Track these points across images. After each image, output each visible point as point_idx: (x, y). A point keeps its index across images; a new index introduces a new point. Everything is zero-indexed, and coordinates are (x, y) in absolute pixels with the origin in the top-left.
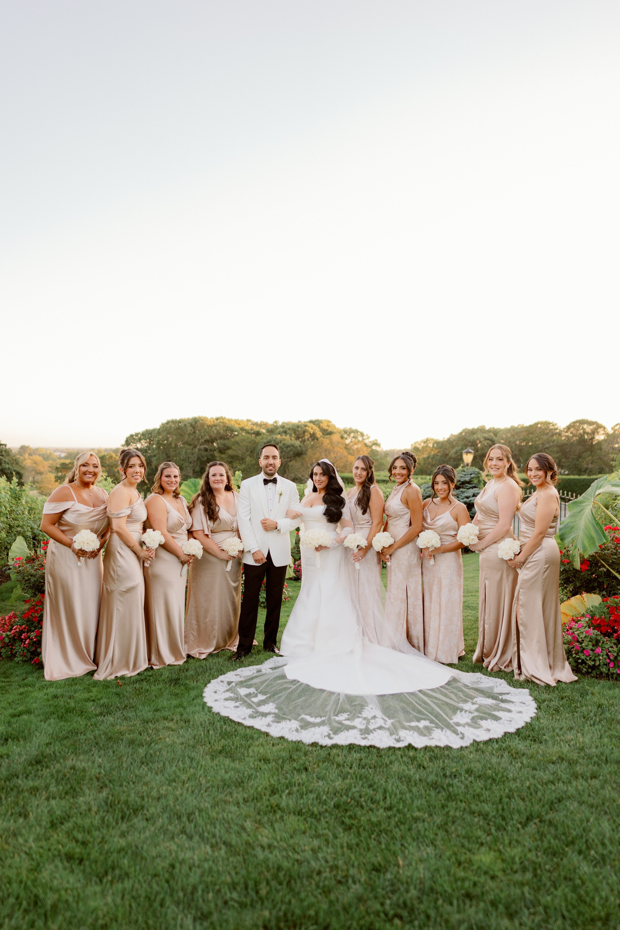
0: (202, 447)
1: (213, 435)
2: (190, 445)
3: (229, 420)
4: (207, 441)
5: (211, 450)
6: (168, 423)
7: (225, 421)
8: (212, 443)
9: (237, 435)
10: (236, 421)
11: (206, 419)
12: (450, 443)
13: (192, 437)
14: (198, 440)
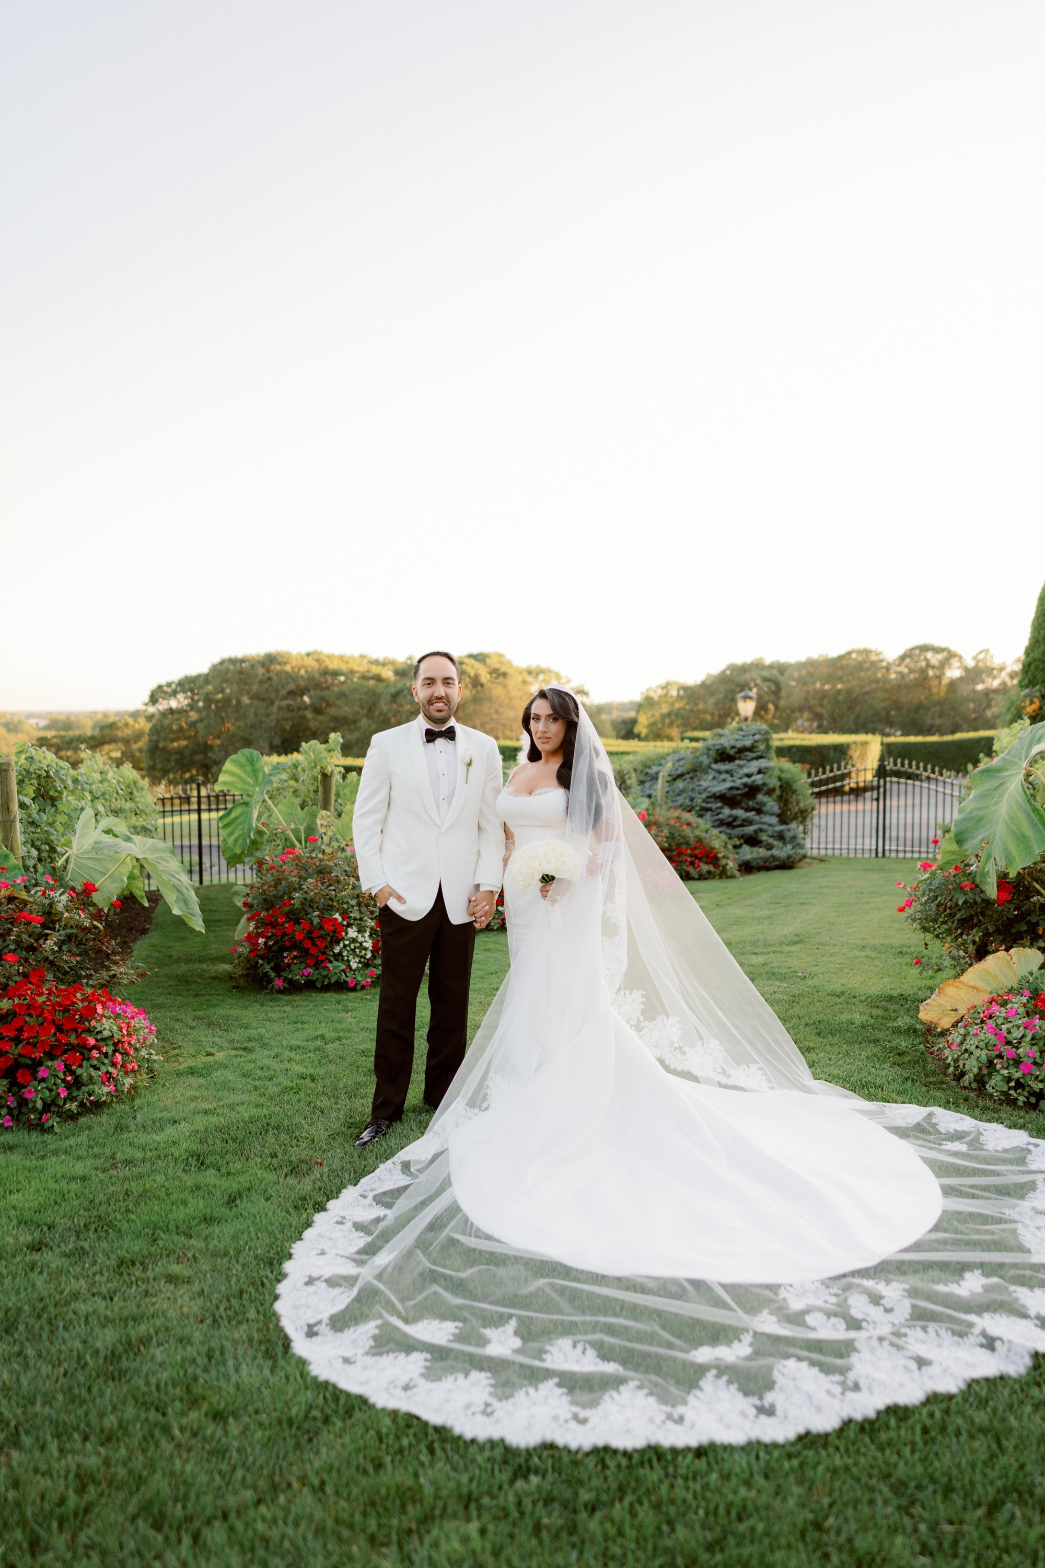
0: (284, 703)
1: (302, 683)
2: (263, 700)
3: (330, 657)
4: (292, 694)
5: (299, 709)
6: (222, 662)
7: (322, 657)
8: (302, 694)
9: (343, 683)
10: (341, 658)
11: (289, 655)
12: (706, 688)
13: (266, 686)
14: (277, 691)
